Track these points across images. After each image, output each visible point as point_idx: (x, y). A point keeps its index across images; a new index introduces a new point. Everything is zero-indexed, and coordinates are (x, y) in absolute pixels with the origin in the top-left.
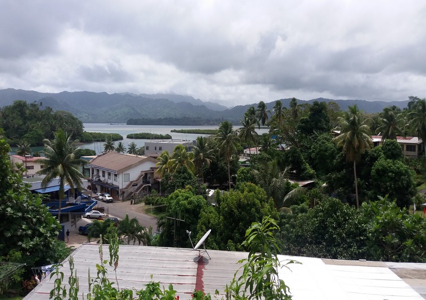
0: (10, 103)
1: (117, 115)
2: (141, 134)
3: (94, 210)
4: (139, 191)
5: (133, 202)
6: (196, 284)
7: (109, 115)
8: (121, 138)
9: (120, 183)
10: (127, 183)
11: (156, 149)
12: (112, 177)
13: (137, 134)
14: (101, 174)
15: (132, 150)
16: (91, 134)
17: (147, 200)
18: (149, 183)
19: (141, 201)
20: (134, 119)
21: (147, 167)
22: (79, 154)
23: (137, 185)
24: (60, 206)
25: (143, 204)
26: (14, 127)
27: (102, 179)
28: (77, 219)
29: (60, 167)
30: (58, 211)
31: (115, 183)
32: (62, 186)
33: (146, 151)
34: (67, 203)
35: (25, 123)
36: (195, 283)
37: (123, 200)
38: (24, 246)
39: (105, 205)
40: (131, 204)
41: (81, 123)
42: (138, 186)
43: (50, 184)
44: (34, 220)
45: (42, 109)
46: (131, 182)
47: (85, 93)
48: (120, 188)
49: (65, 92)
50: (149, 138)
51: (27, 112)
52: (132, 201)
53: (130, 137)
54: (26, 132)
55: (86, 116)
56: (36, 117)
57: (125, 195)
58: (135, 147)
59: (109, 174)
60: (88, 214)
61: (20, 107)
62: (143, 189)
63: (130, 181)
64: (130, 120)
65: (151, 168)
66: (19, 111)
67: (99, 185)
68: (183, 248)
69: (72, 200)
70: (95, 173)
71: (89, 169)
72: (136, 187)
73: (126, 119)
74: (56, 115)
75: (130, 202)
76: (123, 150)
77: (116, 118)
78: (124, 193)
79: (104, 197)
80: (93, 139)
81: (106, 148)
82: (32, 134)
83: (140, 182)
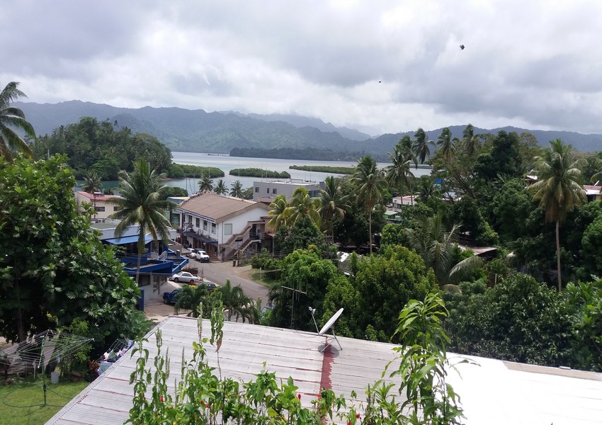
0: (76, 121)
1: (217, 143)
2: (248, 170)
3: (184, 270)
4: (244, 249)
5: (237, 264)
6: (321, 383)
7: (206, 141)
8: (222, 175)
9: (220, 236)
10: (229, 237)
11: (268, 192)
12: (209, 227)
13: (243, 170)
14: (194, 222)
15: (237, 191)
16: (182, 166)
17: (255, 262)
18: (258, 238)
19: (246, 263)
20: (240, 148)
21: (256, 216)
22: (165, 194)
23: (242, 240)
24: (139, 263)
25: (249, 267)
26: (80, 153)
27: (195, 229)
28: (161, 282)
29: (139, 210)
30: (135, 270)
31: (213, 236)
32: (142, 235)
33: (255, 194)
34: (148, 259)
35: (94, 148)
36: (320, 381)
37: (223, 260)
38: (91, 313)
39: (199, 266)
40: (234, 266)
41: (168, 151)
42: (244, 241)
43: (127, 233)
44: (104, 280)
45: (117, 129)
46: (235, 236)
47: (175, 110)
48: (220, 243)
49: (148, 108)
50: (259, 176)
51: (97, 132)
52: (235, 263)
53: (233, 173)
54: (95, 161)
55: (175, 142)
56: (108, 141)
57: (226, 253)
58: (240, 188)
59: (205, 223)
60: (175, 276)
61: (88, 126)
62: (251, 246)
63: (233, 233)
64: (234, 150)
65: (262, 218)
66: (87, 132)
67: (191, 237)
68: (303, 332)
69: (155, 256)
70: (187, 220)
71: (178, 215)
72: (241, 243)
73: (228, 148)
74: (135, 139)
75: (231, 263)
76: (224, 190)
77: (215, 146)
78: (224, 250)
79: (197, 255)
80: (185, 174)
81: (202, 188)
82: (104, 164)
83: (247, 237)
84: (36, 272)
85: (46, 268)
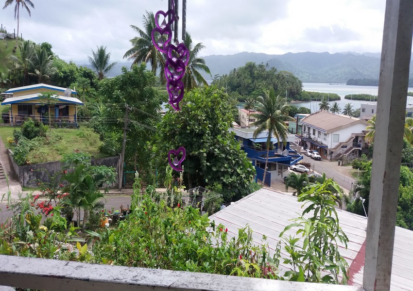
0: (243, 65)
1: (337, 75)
2: (359, 96)
3: (301, 164)
4: (348, 154)
5: (341, 164)
7: (329, 75)
8: (339, 99)
9: (330, 143)
10: (337, 144)
11: (373, 112)
12: (322, 136)
13: (355, 95)
14: (311, 132)
15: (348, 111)
16: (309, 93)
17: (355, 164)
18: (359, 146)
19: (349, 164)
20: (355, 79)
21: (358, 130)
22: (293, 113)
23: (346, 147)
24: (268, 155)
25: (350, 167)
26: (244, 85)
27: (312, 136)
28: (283, 170)
29: (268, 121)
30: (265, 160)
31: (324, 142)
32: (269, 137)
33: (362, 113)
34: (275, 154)
35: (253, 82)
37: (331, 160)
38: (224, 180)
39: (312, 162)
40: (339, 165)
41: (300, 82)
42: (348, 148)
43: (260, 136)
44: (234, 161)
45: (268, 69)
46: (341, 143)
47: (308, 53)
48: (329, 147)
49: (290, 54)
50: (368, 100)
51: (256, 72)
52: (339, 163)
53: (347, 98)
54: (253, 90)
55: (307, 76)
56: (262, 77)
57: (334, 155)
58: (350, 108)
59: (319, 133)
60: (294, 167)
61: (250, 67)
62: (353, 152)
63: (340, 141)
64: (350, 80)
65: (363, 131)
66: (250, 72)
67: (309, 142)
69: (280, 152)
70: (307, 130)
71: (301, 126)
72: (345, 149)
73: (346, 79)
74: (279, 75)
75: (337, 163)
76: (338, 110)
77: (336, 78)
78: (332, 153)
79: (312, 154)
80: (311, 98)
81: (321, 108)
82: (258, 92)
83: (350, 145)
84: (197, 153)
85: (202, 151)
